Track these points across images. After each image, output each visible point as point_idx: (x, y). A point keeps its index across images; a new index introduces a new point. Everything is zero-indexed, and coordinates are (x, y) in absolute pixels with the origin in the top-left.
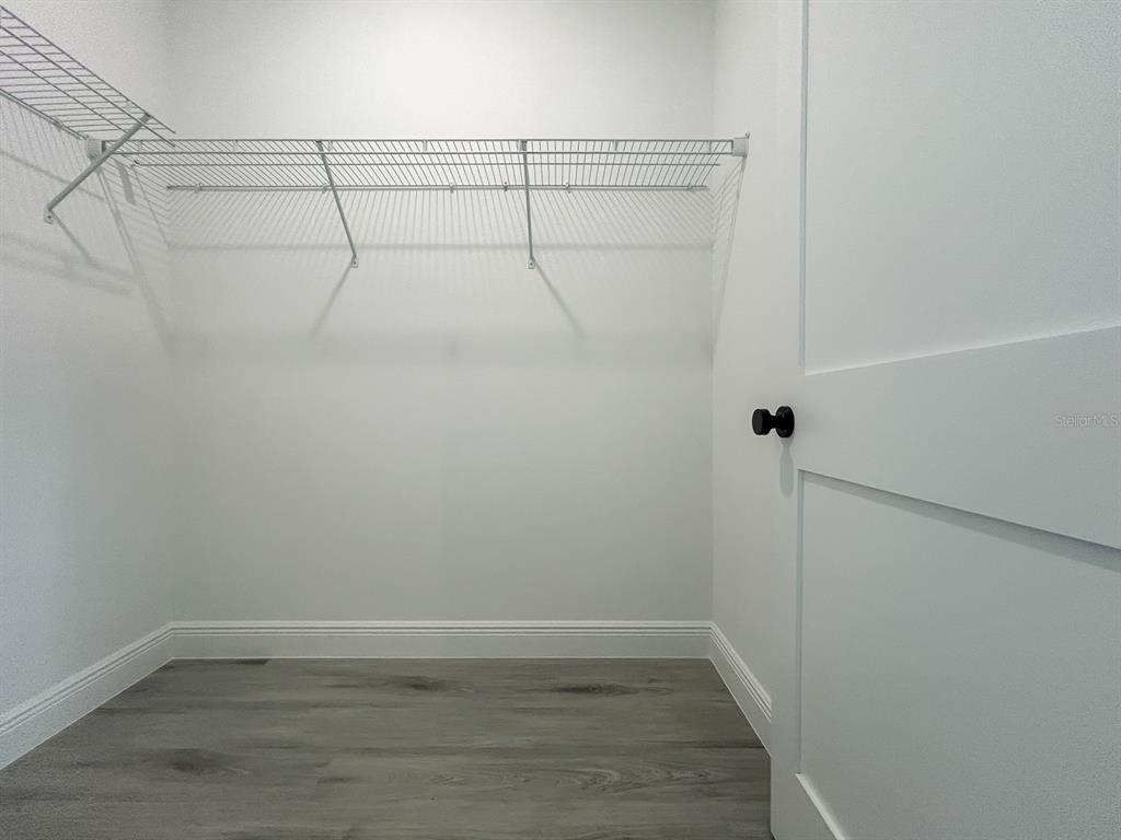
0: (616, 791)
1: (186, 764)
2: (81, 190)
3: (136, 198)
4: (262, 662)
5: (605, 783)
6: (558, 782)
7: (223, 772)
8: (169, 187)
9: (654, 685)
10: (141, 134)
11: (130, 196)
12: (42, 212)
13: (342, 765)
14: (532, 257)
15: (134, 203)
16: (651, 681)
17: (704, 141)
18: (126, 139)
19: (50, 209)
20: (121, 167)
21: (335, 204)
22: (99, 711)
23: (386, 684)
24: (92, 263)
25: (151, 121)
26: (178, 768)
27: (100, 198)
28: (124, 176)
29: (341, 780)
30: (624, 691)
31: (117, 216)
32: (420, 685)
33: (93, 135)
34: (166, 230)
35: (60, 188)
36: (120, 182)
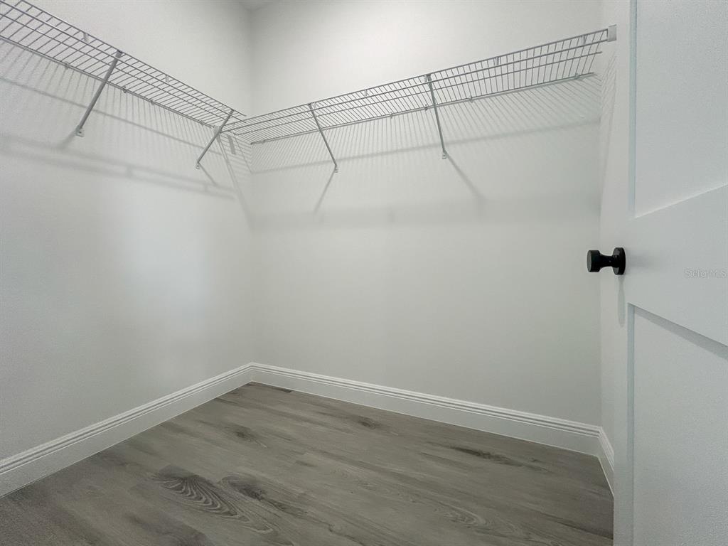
0: (478, 532)
1: (242, 434)
2: (211, 151)
3: (236, 151)
4: (290, 391)
5: (472, 523)
6: (436, 510)
7: (254, 442)
8: (252, 143)
9: (535, 464)
10: (231, 120)
11: (233, 152)
12: (195, 164)
13: (311, 457)
14: (444, 151)
15: (235, 154)
16: (535, 461)
17: (579, 37)
18: (224, 125)
19: (198, 162)
20: (229, 137)
21: (322, 139)
22: (217, 399)
23: (347, 418)
24: (215, 184)
25: (235, 112)
26: (238, 435)
27: (220, 154)
28: (231, 142)
29: (306, 464)
30: (508, 463)
31: (227, 161)
32: (365, 423)
33: (216, 124)
34: (250, 165)
35: (202, 151)
36: (229, 144)
